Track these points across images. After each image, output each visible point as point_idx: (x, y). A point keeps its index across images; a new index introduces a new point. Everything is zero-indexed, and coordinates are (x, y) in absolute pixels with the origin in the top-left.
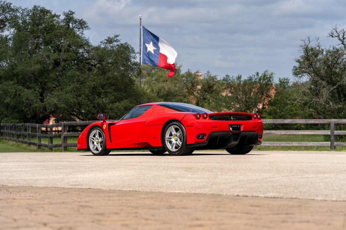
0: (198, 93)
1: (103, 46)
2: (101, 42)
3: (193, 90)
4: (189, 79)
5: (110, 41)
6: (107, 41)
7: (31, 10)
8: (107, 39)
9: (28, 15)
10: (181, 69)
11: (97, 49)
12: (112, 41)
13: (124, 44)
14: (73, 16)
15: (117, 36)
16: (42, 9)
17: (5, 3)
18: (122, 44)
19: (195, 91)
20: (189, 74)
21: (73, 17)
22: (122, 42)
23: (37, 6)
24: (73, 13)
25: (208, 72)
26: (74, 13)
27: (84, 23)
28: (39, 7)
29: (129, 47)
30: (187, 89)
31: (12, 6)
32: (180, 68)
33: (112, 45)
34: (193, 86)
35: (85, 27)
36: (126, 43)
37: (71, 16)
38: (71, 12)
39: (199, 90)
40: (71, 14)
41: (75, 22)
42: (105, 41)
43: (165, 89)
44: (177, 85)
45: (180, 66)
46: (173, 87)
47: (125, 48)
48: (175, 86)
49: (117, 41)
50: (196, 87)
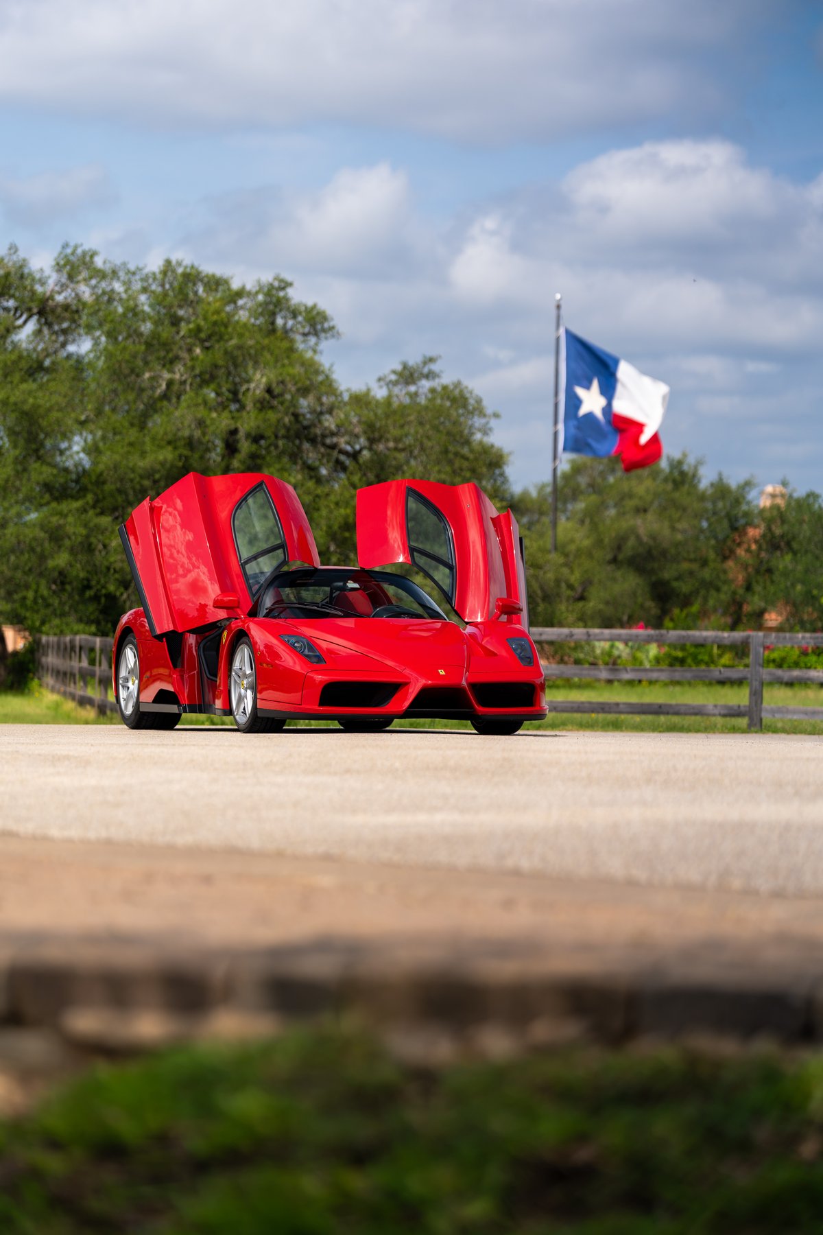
0: (748, 550)
1: (380, 393)
2: (380, 380)
3: (734, 541)
4: (720, 505)
5: (408, 376)
6: (400, 374)
7: (154, 274)
8: (399, 368)
9: (145, 290)
10: (703, 471)
11: (361, 400)
12: (416, 375)
13: (451, 387)
14: (286, 294)
15: (431, 360)
16: (188, 270)
17: (79, 251)
18: (445, 388)
19: (739, 545)
20: (721, 490)
21: (287, 299)
22: (447, 379)
23: (174, 262)
24: (285, 285)
26: (290, 284)
27: (324, 317)
28: (179, 264)
29: (468, 395)
30: (716, 537)
31: (99, 262)
32: (696, 468)
33: (412, 388)
34: (734, 528)
35: (324, 330)
36: (458, 385)
37: (281, 294)
38: (281, 281)
39: (755, 540)
40: (283, 289)
41: (295, 314)
42: (393, 377)
43: (638, 537)
44: (679, 526)
45: (699, 463)
46: (666, 532)
47: (454, 400)
48: (673, 529)
49: (430, 375)
50: (745, 533)
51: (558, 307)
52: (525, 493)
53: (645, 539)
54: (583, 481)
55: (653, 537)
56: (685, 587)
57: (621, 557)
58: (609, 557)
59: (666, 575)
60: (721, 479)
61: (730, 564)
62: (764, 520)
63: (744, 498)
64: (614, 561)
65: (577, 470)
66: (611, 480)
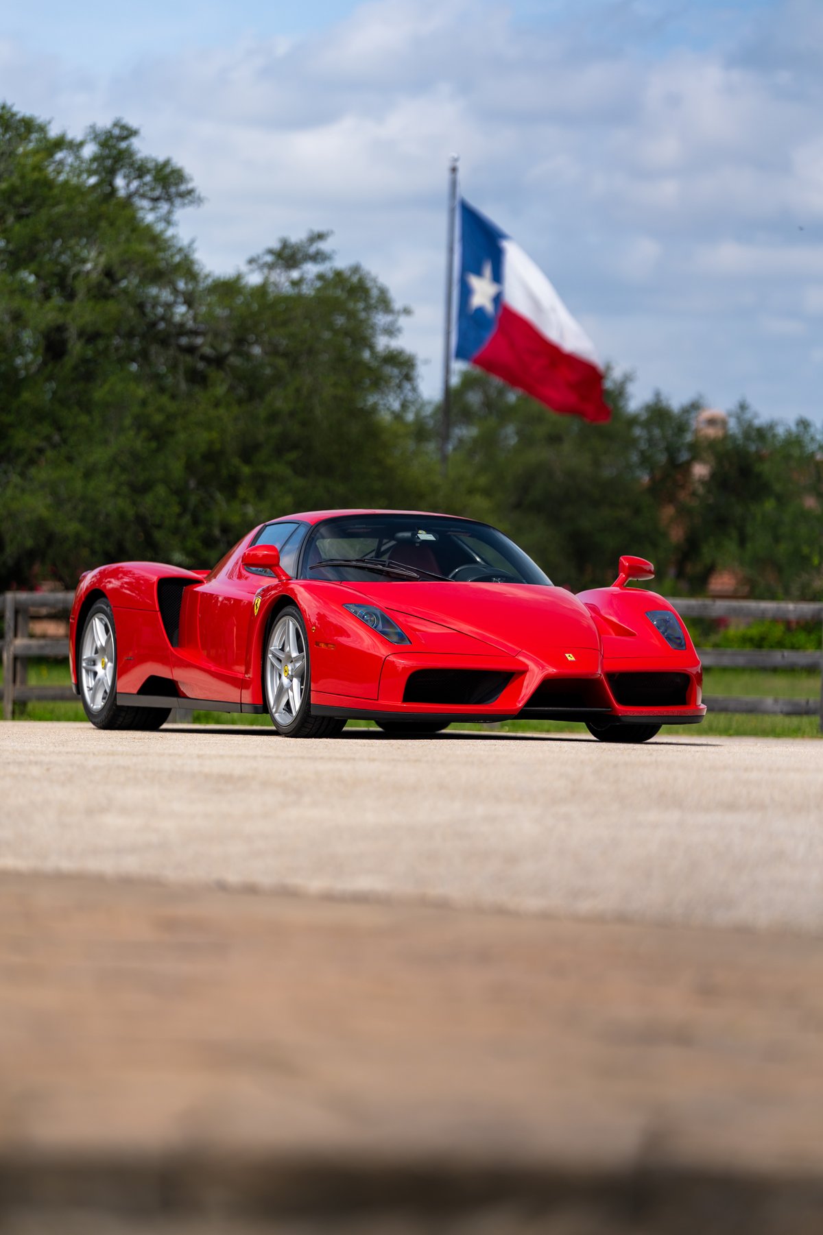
1: (254, 279)
2: (251, 261)
3: (673, 482)
4: (657, 432)
5: (288, 256)
6: (278, 254)
8: (276, 245)
10: (631, 389)
11: (228, 288)
12: (300, 256)
13: (348, 273)
14: (130, 145)
15: (320, 237)
18: (338, 274)
19: (683, 487)
20: (658, 413)
21: (130, 152)
22: (341, 263)
24: (129, 133)
25: (743, 407)
26: (136, 133)
27: (179, 175)
29: (369, 284)
32: (623, 385)
33: (295, 274)
34: (674, 465)
35: (182, 195)
36: (356, 269)
37: (123, 145)
38: (124, 127)
39: (702, 482)
40: (125, 138)
41: (140, 171)
42: (269, 259)
43: (551, 476)
45: (628, 378)
46: (587, 467)
47: (350, 290)
48: (597, 463)
49: (318, 257)
50: (688, 470)
51: (454, 170)
54: (474, 398)
55: (570, 475)
57: (527, 500)
58: (512, 499)
59: (586, 524)
60: (658, 398)
61: (669, 511)
62: (712, 451)
63: (688, 423)
64: (518, 506)
65: (468, 382)
66: (511, 397)
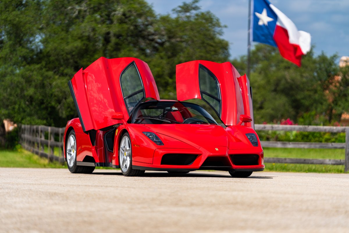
0: (336, 86)
1: (174, 16)
2: (174, 10)
3: (329, 82)
4: (322, 65)
5: (186, 8)
6: (182, 8)
8: (181, 5)
11: (165, 19)
12: (190, 8)
13: (205, 13)
15: (196, 2)
18: (203, 14)
19: (331, 83)
20: (323, 59)
29: (212, 17)
30: (320, 80)
33: (188, 14)
34: (329, 76)
36: (208, 13)
39: (338, 82)
42: (179, 9)
43: (286, 80)
44: (304, 75)
46: (299, 77)
47: (206, 20)
48: (302, 76)
49: (196, 8)
50: (333, 78)
52: (235, 60)
53: (289, 80)
54: (261, 55)
55: (293, 80)
56: (307, 103)
57: (278, 89)
58: (273, 88)
59: (299, 97)
60: (323, 54)
61: (327, 92)
62: (342, 72)
63: (333, 62)
64: (275, 90)
65: (258, 49)
66: (273, 54)
